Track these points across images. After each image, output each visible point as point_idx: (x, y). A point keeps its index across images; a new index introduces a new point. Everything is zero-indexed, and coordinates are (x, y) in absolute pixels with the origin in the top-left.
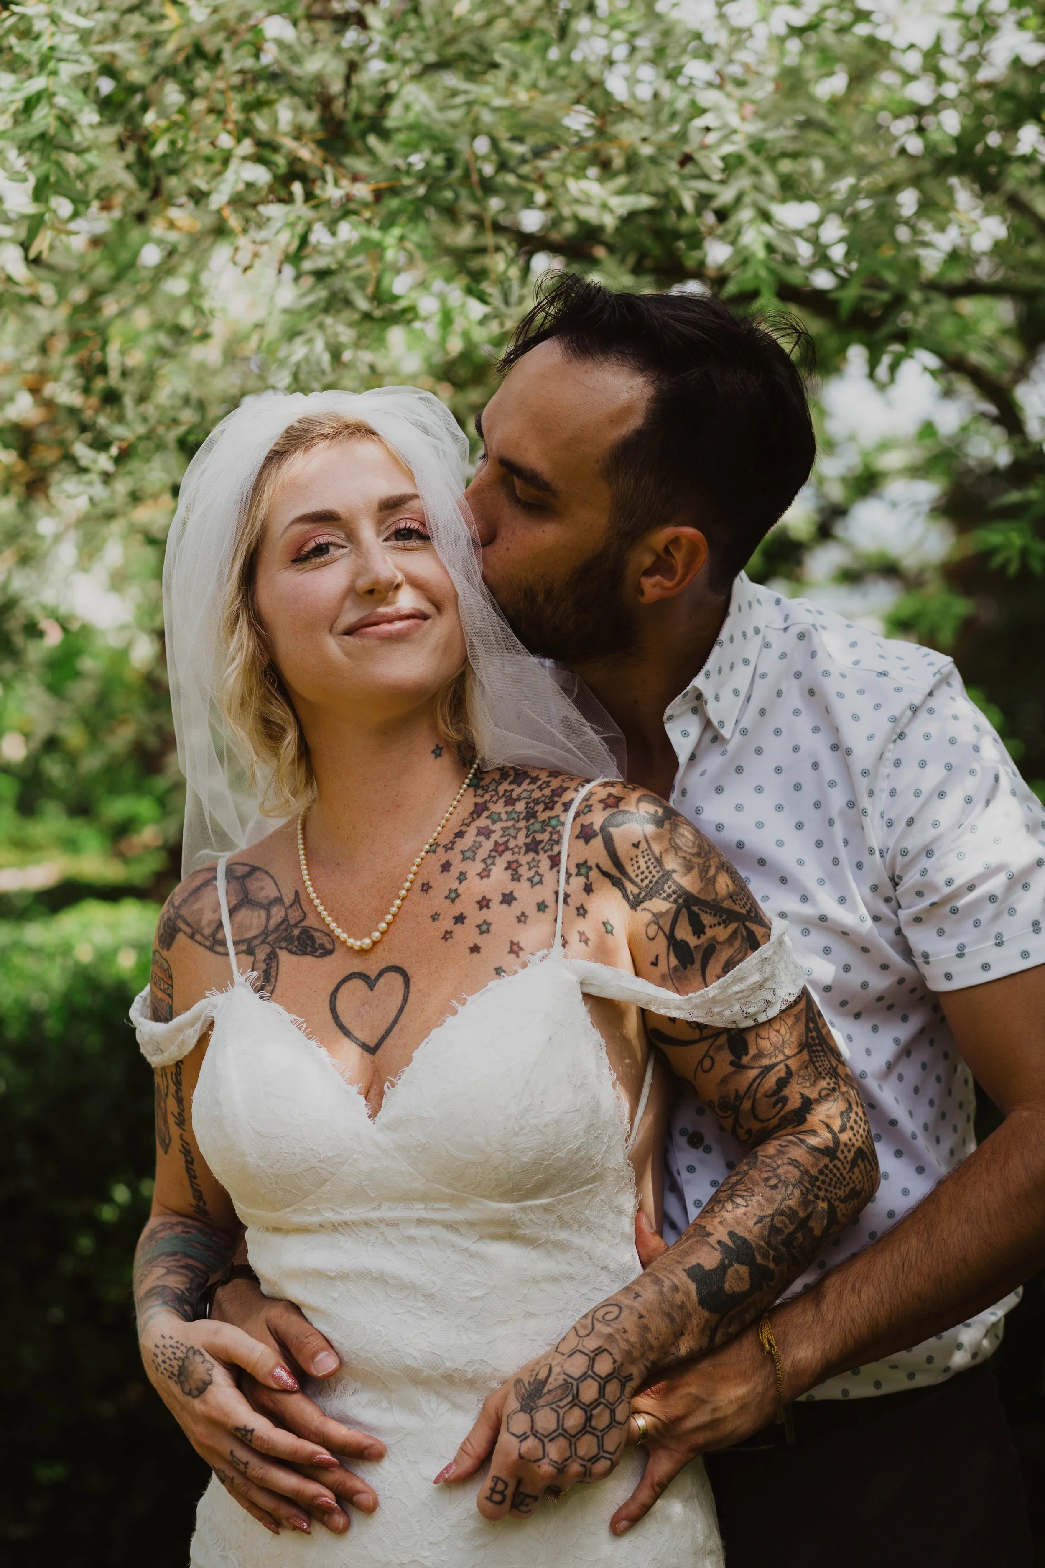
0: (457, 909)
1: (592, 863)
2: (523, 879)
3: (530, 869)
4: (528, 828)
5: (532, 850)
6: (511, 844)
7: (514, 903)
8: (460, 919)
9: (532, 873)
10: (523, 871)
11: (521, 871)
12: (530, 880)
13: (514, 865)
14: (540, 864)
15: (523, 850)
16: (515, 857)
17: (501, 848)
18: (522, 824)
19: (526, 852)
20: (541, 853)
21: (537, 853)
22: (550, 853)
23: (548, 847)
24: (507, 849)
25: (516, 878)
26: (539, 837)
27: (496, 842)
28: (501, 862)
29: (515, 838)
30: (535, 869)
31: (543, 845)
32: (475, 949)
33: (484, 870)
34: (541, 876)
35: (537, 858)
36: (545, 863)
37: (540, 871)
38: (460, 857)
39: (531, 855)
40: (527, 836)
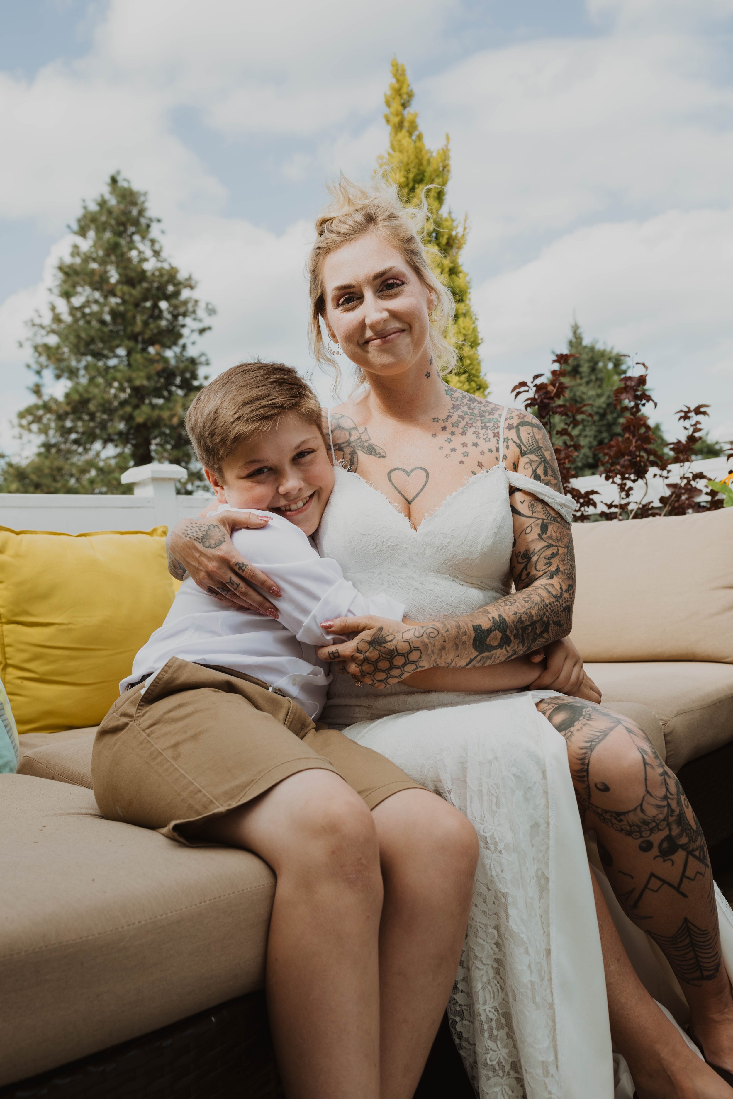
0: (452, 445)
1: (510, 438)
2: (481, 439)
3: (484, 435)
4: (482, 420)
5: (484, 428)
6: (474, 425)
7: (478, 447)
8: (453, 450)
9: (485, 437)
10: (481, 435)
11: (480, 435)
12: (485, 439)
13: (477, 433)
14: (489, 434)
15: (480, 428)
16: (477, 430)
17: (470, 425)
18: (479, 418)
19: (482, 429)
20: (489, 430)
21: (487, 430)
22: (493, 431)
23: (492, 429)
24: (473, 426)
25: (478, 437)
26: (488, 424)
27: (467, 423)
28: (471, 430)
29: (476, 423)
30: (486, 436)
31: (489, 428)
32: (462, 462)
33: (463, 432)
34: (490, 439)
35: (487, 432)
36: (491, 435)
37: (489, 437)
38: (451, 425)
39: (484, 431)
40: (482, 423)
